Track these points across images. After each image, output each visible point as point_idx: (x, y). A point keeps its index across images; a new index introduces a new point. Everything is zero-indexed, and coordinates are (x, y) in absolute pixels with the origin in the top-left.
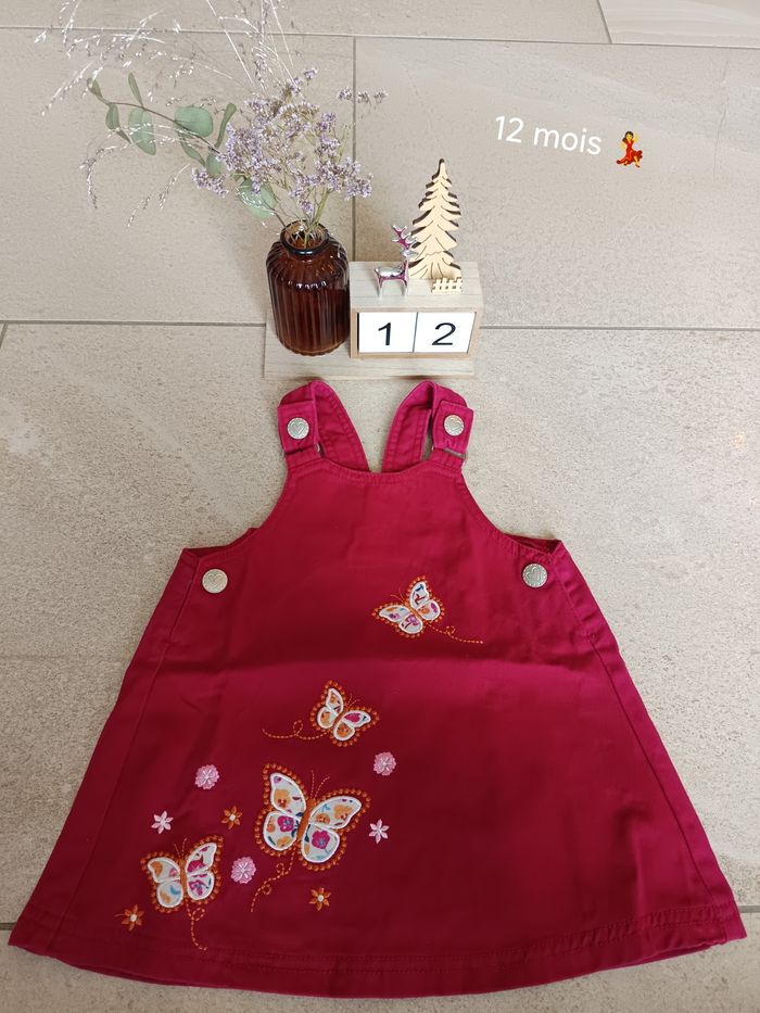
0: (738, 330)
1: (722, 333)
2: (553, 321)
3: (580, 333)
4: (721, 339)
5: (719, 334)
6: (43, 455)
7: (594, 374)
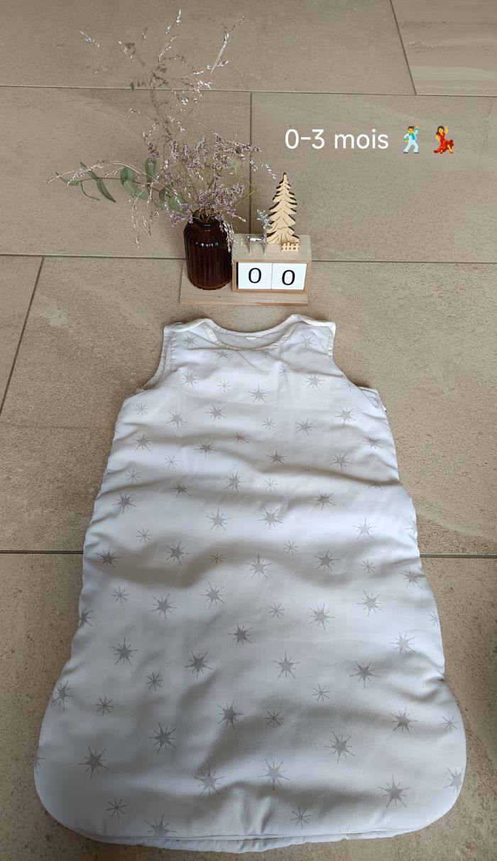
0: (485, 263)
1: (476, 265)
4: (474, 268)
5: (473, 265)
6: (70, 327)
7: (395, 287)
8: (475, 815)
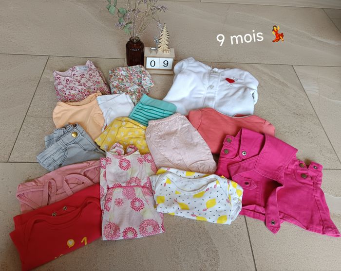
8: (204, 259)
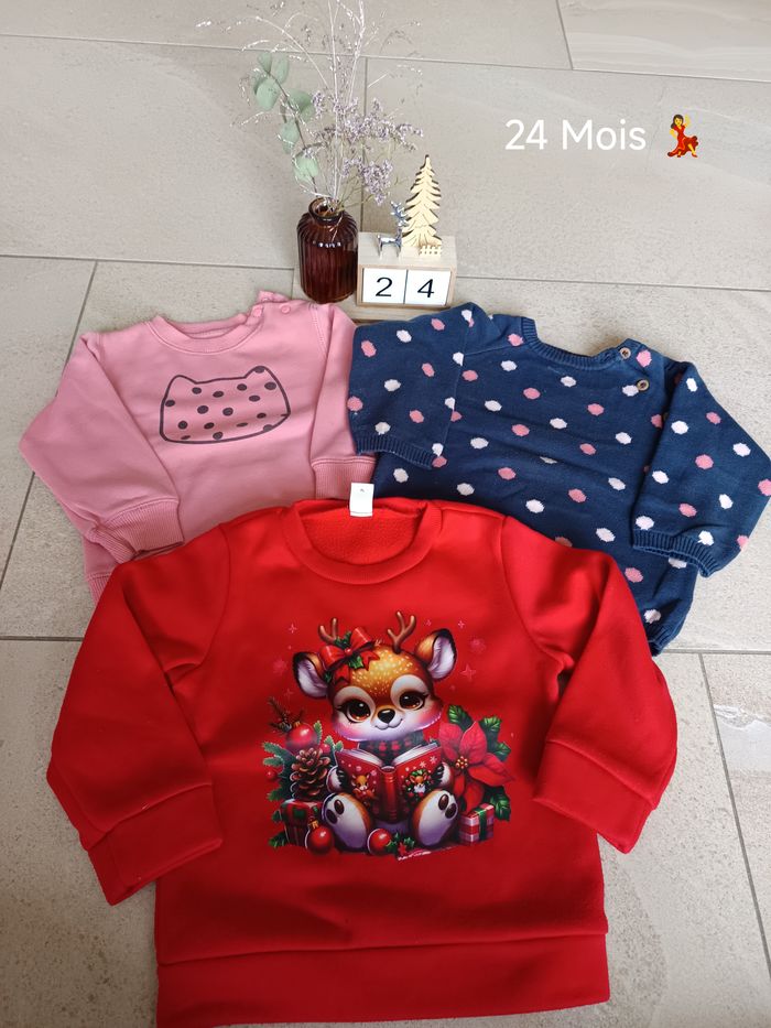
2: (512, 274)
3: (532, 283)
